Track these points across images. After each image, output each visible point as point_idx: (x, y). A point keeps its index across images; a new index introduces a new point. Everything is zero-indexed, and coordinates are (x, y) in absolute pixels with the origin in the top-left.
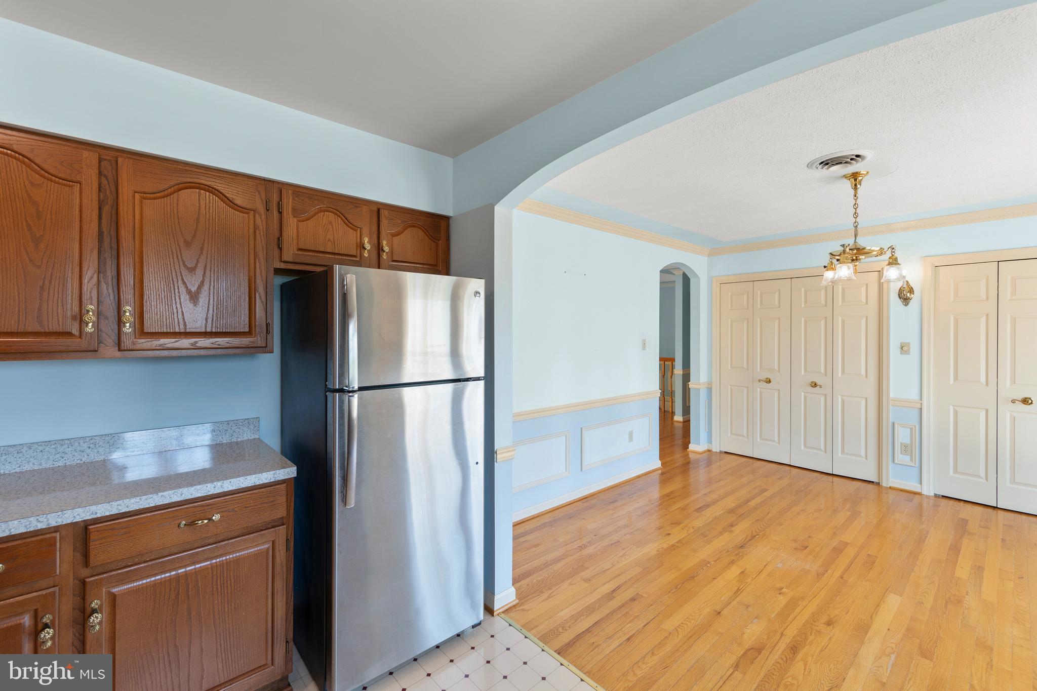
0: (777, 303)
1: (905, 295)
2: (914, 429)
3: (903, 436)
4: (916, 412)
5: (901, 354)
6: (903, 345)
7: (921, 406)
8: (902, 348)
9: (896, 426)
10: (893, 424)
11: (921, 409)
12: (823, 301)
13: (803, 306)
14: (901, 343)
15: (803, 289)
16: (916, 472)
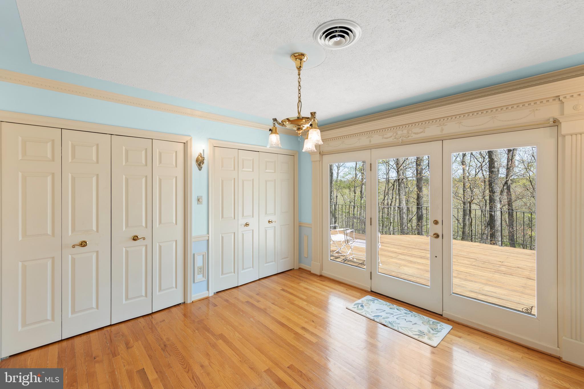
0: (94, 158)
1: (200, 162)
2: (205, 255)
3: (199, 262)
4: (206, 242)
5: (198, 204)
6: (199, 198)
7: (209, 238)
8: (198, 200)
9: (196, 255)
10: (194, 255)
11: (208, 240)
12: (144, 162)
13: (124, 164)
14: (198, 196)
15: (124, 148)
16: (205, 283)
